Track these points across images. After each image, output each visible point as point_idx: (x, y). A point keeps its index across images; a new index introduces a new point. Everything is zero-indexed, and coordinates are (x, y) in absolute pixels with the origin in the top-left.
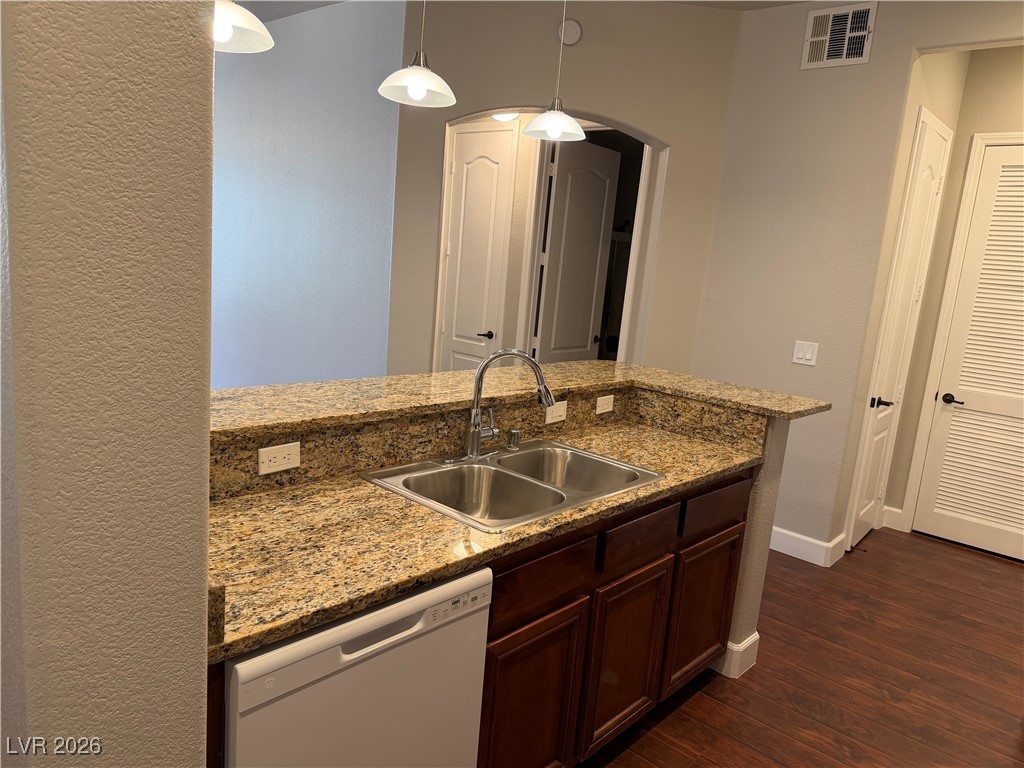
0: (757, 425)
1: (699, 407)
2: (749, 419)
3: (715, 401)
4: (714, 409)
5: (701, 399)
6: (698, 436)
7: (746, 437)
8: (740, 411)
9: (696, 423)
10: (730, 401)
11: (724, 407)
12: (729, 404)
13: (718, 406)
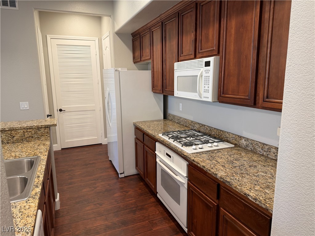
0: (46, 131)
1: (22, 131)
2: (42, 130)
3: (28, 128)
4: (29, 130)
5: (22, 128)
6: (25, 141)
7: (43, 136)
8: (38, 128)
9: (23, 137)
10: (34, 126)
11: (32, 129)
12: (34, 127)
13: (30, 129)
